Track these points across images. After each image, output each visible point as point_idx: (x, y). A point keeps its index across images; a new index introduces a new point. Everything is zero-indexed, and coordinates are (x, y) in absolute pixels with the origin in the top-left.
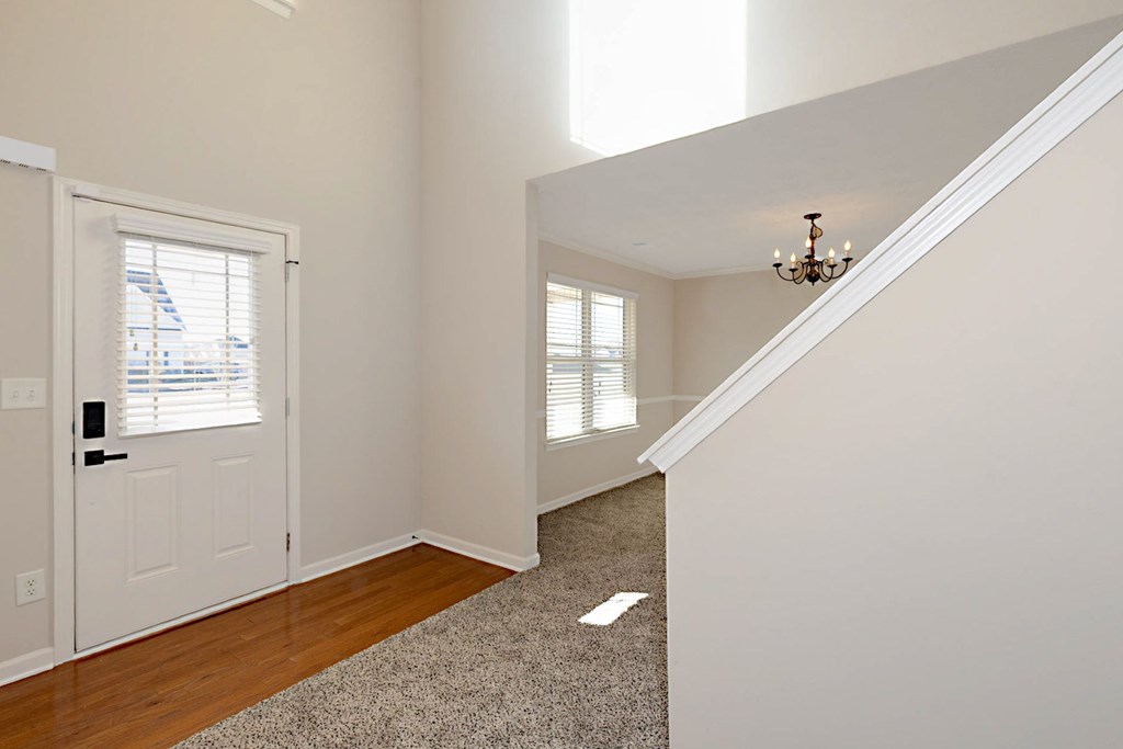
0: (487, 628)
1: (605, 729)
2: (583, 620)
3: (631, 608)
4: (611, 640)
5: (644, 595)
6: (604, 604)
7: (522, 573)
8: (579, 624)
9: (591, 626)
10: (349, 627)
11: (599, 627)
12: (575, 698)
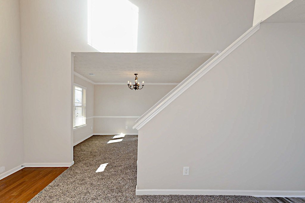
0: (71, 181)
1: (117, 188)
2: (97, 172)
3: (106, 167)
4: (106, 174)
5: (107, 164)
6: (99, 168)
7: (71, 167)
8: (96, 173)
9: (100, 172)
10: (20, 194)
11: (101, 172)
12: (106, 186)
